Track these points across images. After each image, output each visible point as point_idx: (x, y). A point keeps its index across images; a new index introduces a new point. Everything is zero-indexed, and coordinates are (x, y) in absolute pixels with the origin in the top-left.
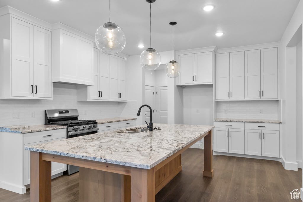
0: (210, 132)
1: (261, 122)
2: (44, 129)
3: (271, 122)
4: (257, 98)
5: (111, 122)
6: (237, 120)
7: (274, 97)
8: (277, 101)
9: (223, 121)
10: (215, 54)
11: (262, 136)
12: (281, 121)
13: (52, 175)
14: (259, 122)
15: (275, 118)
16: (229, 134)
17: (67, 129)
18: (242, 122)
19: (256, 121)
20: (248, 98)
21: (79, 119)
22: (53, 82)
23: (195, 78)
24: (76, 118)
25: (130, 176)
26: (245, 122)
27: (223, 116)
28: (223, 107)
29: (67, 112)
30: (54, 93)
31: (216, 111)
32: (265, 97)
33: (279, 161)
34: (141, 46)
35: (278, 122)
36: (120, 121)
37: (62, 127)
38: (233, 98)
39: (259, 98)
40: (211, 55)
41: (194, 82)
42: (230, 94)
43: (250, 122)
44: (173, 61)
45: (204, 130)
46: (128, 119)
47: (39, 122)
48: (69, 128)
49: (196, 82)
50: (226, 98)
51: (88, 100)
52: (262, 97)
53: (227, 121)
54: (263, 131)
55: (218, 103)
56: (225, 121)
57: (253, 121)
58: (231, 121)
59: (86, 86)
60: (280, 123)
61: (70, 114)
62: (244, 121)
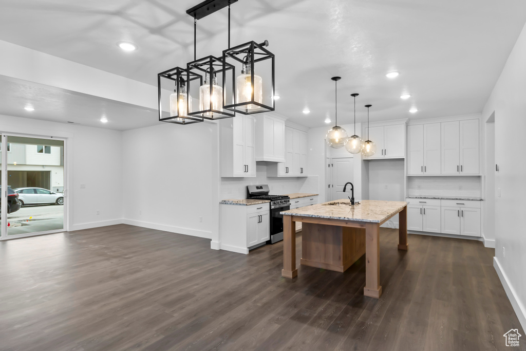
0: (405, 208)
1: (460, 199)
2: (245, 203)
3: (472, 199)
4: (455, 173)
5: (299, 197)
6: (433, 197)
7: (475, 173)
8: (479, 177)
9: (416, 198)
10: (407, 125)
11: (460, 214)
12: (483, 198)
13: (296, 230)
14: (457, 199)
15: (477, 195)
16: (423, 212)
17: (270, 203)
18: (438, 199)
19: (454, 198)
20: (444, 173)
21: (269, 194)
22: (257, 162)
23: (384, 152)
24: (266, 193)
25: (365, 229)
26: (442, 199)
27: (416, 192)
28: (416, 183)
29: (261, 188)
30: (258, 170)
31: (408, 187)
32: (465, 173)
33: (481, 240)
34: (328, 121)
35: (479, 199)
36: (305, 197)
37: (266, 201)
38: (427, 174)
39: (458, 173)
40: (403, 127)
41: (383, 156)
42: (424, 169)
43: (447, 199)
44: (368, 141)
45: (399, 206)
46: (311, 195)
47: (242, 196)
48: (272, 203)
49: (385, 156)
50: (420, 174)
51: (278, 176)
52: (461, 172)
53: (421, 198)
54: (462, 209)
55: (410, 178)
56: (419, 198)
57: (450, 198)
58: (425, 198)
59: (276, 163)
60: (481, 200)
61: (263, 190)
62: (440, 197)
